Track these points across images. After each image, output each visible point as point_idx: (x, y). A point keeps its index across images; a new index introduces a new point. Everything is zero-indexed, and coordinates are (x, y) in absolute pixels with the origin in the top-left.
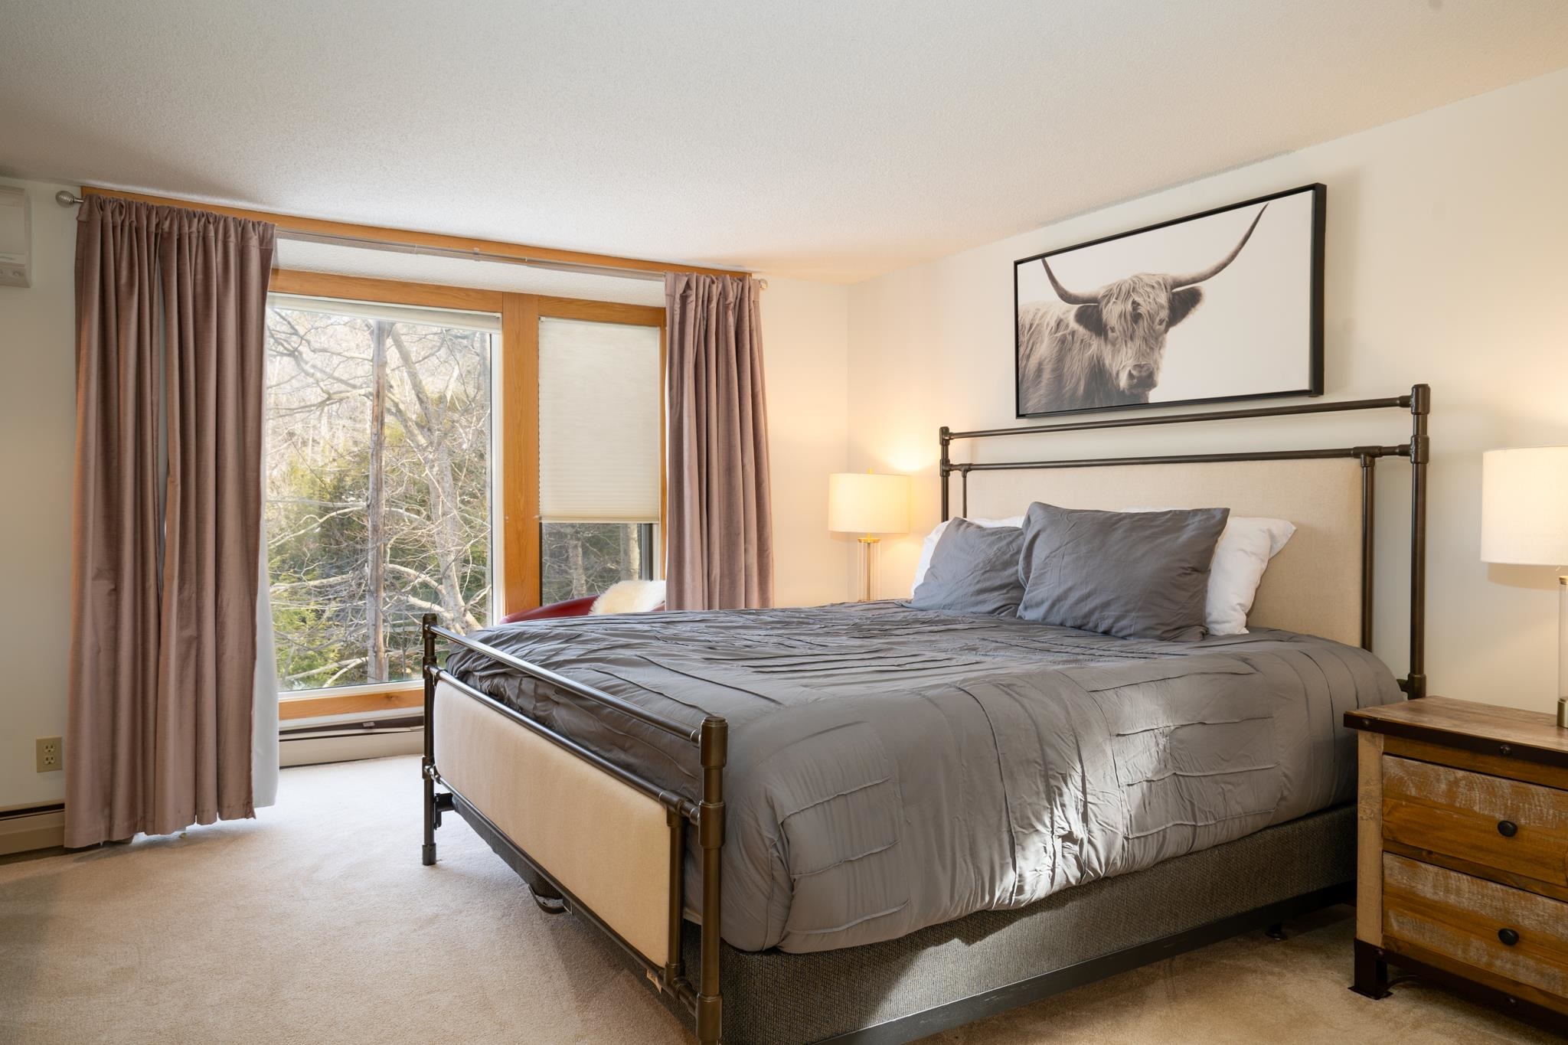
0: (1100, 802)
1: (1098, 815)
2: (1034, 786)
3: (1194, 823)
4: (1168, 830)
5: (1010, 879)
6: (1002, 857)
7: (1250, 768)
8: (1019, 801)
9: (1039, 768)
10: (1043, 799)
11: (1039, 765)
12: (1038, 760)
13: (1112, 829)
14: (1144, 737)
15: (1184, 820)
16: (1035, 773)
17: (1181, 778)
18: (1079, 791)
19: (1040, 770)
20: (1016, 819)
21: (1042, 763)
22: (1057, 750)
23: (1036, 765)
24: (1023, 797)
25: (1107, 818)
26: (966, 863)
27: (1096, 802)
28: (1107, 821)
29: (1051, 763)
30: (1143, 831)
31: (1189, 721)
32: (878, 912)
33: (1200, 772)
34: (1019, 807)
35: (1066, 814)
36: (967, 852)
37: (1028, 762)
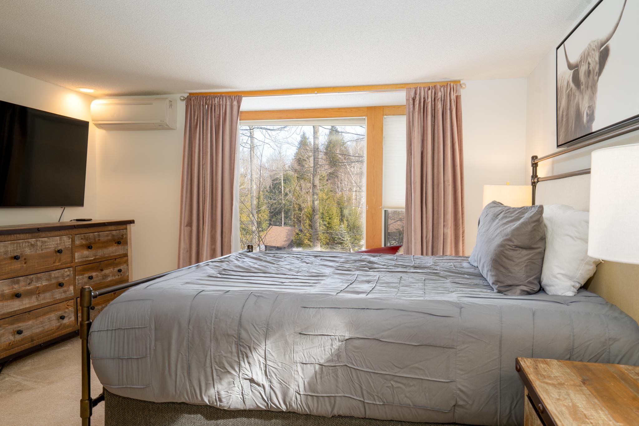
0: (278, 368)
1: (277, 375)
2: (230, 348)
3: (362, 400)
4: (338, 399)
5: (212, 392)
6: (206, 379)
7: (422, 378)
8: (219, 354)
9: (235, 340)
10: (235, 356)
11: (236, 338)
12: (235, 336)
13: (286, 385)
14: (322, 339)
15: (353, 395)
16: (232, 342)
17: (352, 370)
18: (263, 358)
19: (235, 341)
20: (216, 362)
21: (237, 337)
22: (248, 333)
23: (234, 338)
24: (221, 352)
25: (284, 378)
26: (184, 376)
27: (276, 367)
28: (283, 379)
29: (242, 339)
30: (314, 393)
31: (366, 336)
32: (134, 385)
33: (371, 369)
34: (218, 356)
35: (251, 368)
36: (186, 372)
37: (228, 335)
